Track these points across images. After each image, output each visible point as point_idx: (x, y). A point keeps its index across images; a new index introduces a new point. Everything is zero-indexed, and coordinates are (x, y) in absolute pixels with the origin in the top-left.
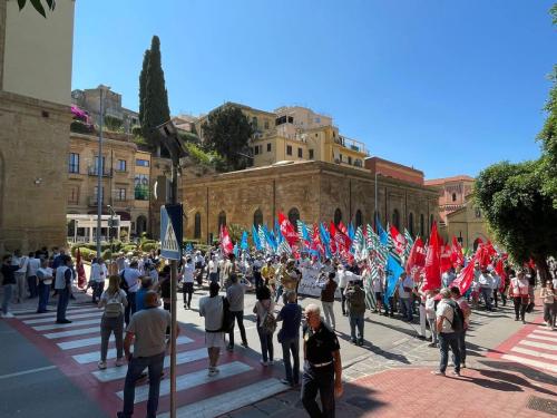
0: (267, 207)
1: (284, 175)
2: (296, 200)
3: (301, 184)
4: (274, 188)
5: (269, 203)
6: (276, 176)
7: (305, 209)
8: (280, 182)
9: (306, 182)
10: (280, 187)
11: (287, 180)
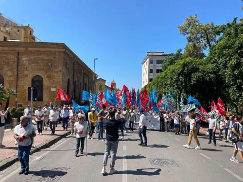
0: (9, 73)
1: (30, 49)
2: (41, 69)
3: (46, 58)
4: (18, 58)
5: (11, 70)
6: (22, 49)
7: (49, 77)
8: (25, 54)
9: (51, 57)
10: (24, 59)
11: (31, 53)
